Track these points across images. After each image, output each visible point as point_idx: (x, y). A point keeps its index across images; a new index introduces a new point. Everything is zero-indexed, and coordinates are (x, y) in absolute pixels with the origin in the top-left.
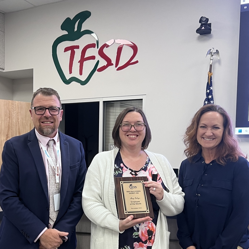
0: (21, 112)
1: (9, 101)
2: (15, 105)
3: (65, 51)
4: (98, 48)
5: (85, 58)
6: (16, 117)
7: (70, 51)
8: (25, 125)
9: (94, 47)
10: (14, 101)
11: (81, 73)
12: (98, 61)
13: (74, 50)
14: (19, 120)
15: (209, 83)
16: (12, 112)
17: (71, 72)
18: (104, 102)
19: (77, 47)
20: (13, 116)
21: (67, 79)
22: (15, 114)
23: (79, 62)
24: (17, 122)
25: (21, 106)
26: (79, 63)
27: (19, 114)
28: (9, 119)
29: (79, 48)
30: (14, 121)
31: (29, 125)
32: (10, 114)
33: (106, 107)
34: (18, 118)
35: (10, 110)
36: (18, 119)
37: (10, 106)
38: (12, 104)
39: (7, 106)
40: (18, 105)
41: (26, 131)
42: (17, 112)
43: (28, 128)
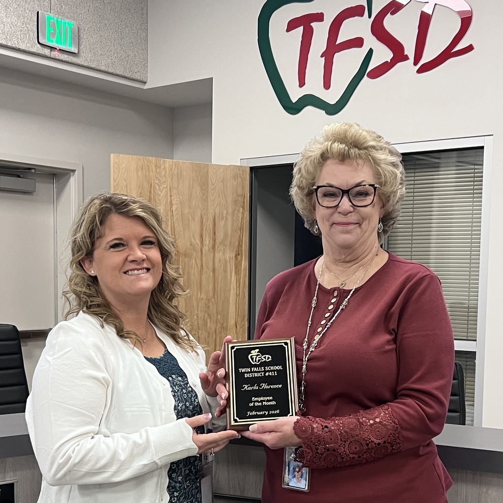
0: (179, 188)
1: (150, 158)
2: (165, 168)
3: (288, 31)
4: (370, 17)
5: (337, 43)
6: (167, 199)
7: (302, 27)
8: (189, 220)
9: (362, 15)
10: (162, 160)
11: (327, 85)
12: (371, 52)
13: (311, 24)
14: (174, 208)
16: (157, 187)
17: (302, 83)
19: (319, 17)
20: (160, 196)
21: (294, 102)
22: (164, 190)
23: (322, 56)
24: (169, 212)
25: (179, 173)
26: (324, 58)
27: (174, 192)
29: (322, 20)
30: (162, 209)
31: (197, 218)
32: (150, 192)
34: (171, 202)
35: (153, 182)
36: (171, 205)
37: (152, 172)
38: (156, 166)
39: (144, 171)
40: (172, 170)
41: (192, 235)
42: (169, 187)
43: (195, 227)
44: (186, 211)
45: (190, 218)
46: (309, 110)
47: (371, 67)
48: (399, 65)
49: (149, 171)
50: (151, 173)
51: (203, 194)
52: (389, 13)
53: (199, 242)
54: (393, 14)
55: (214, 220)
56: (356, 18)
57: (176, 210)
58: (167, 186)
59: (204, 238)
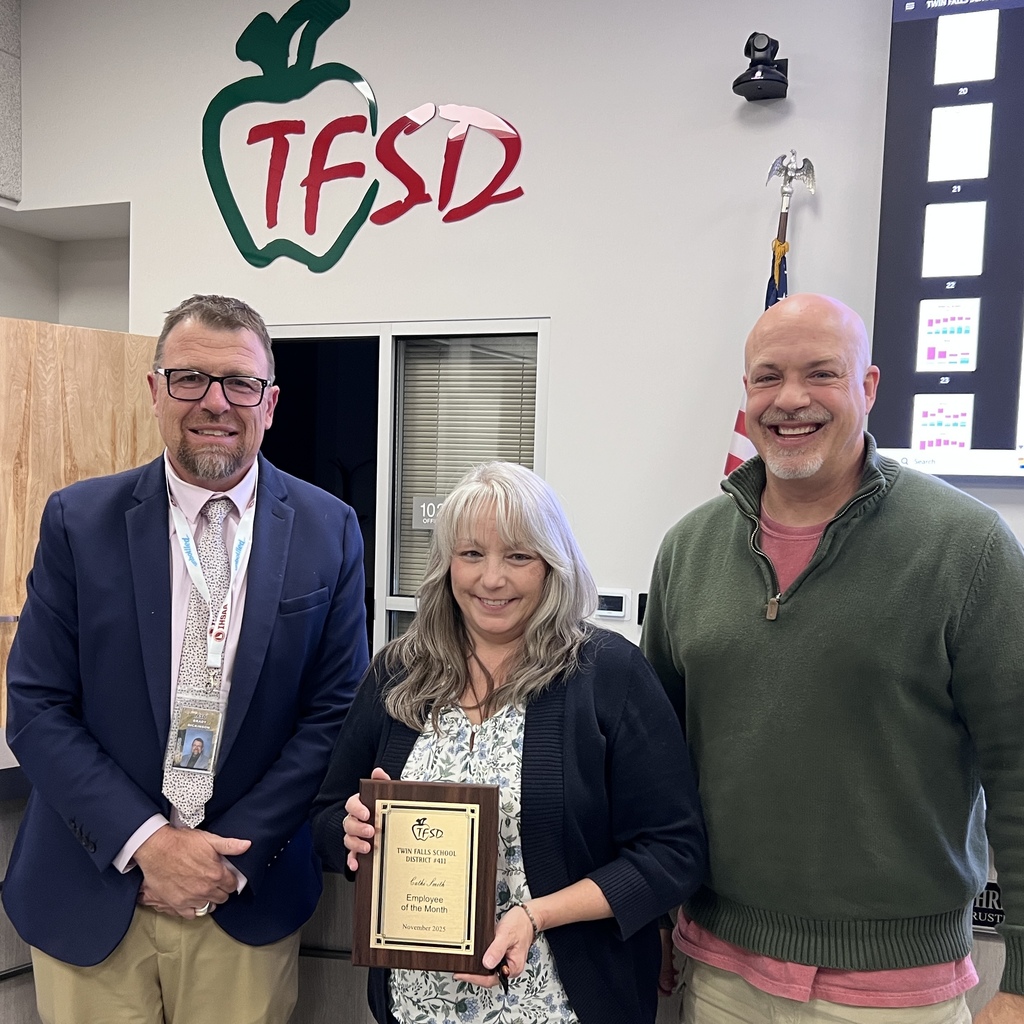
0: (77, 368)
1: (29, 321)
3: (250, 142)
4: (374, 134)
5: (325, 168)
6: (57, 385)
7: (271, 139)
8: (92, 420)
9: (362, 130)
11: (310, 228)
12: (376, 185)
13: (286, 136)
14: (68, 398)
15: (777, 282)
16: (41, 367)
17: (272, 222)
18: (396, 339)
19: (298, 127)
20: (45, 380)
21: (260, 248)
22: (52, 372)
23: (302, 185)
24: (60, 407)
25: (77, 345)
26: (306, 187)
27: (69, 374)
28: (25, 391)
29: (303, 132)
30: (48, 400)
31: (106, 416)
32: (29, 374)
33: (405, 358)
34: (63, 389)
35: (33, 358)
36: (64, 394)
37: (33, 343)
38: (39, 333)
39: (19, 342)
40: (65, 340)
41: (97, 441)
42: (60, 368)
43: (104, 430)
45: (95, 415)
46: (283, 262)
47: (375, 209)
48: (418, 208)
49: (27, 341)
50: (31, 345)
51: (116, 379)
52: (403, 132)
53: (109, 453)
54: (408, 132)
55: (134, 418)
56: (354, 133)
57: (71, 403)
58: (57, 365)
59: (118, 446)
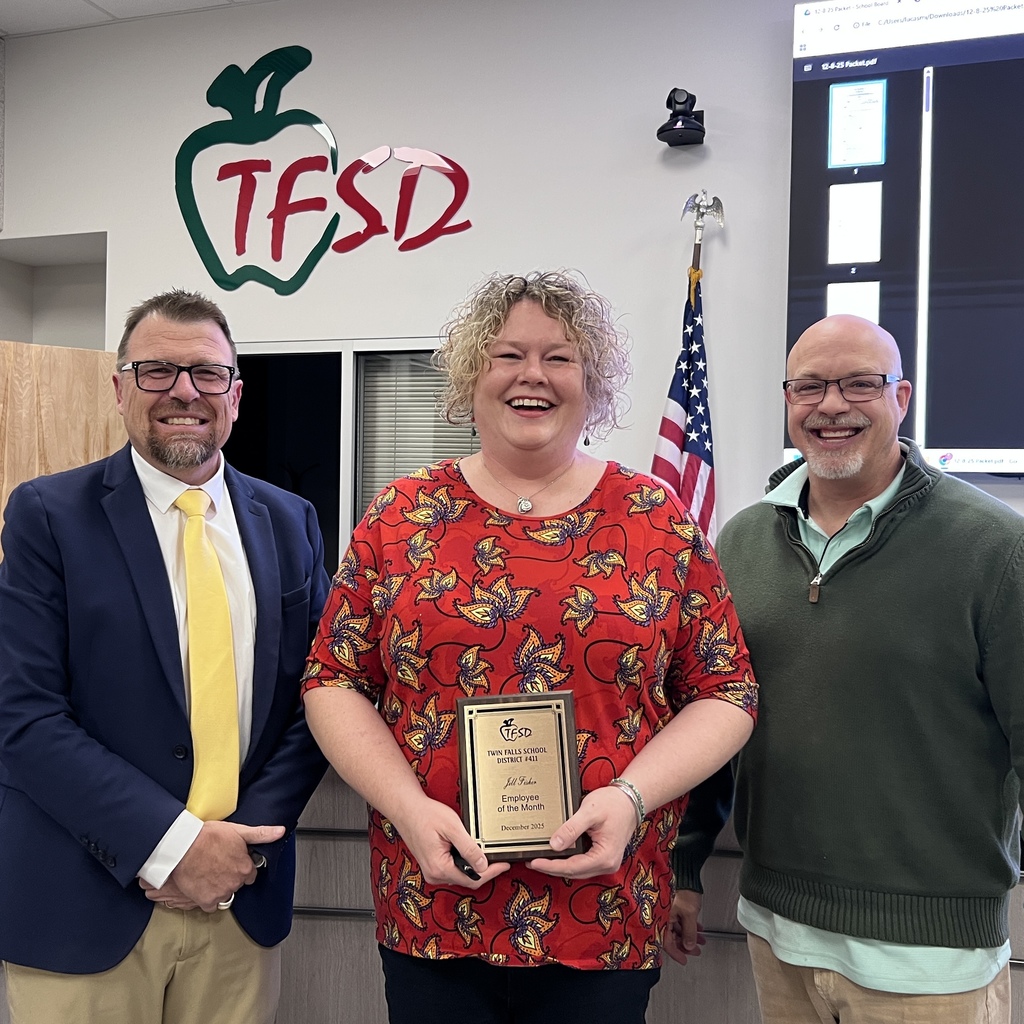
0: (52, 384)
1: (6, 342)
2: (29, 357)
3: (219, 179)
4: (335, 172)
5: (290, 202)
6: (33, 399)
7: (240, 177)
8: (66, 430)
10: (26, 345)
11: (277, 255)
12: (336, 218)
13: (253, 174)
14: (43, 412)
15: (693, 304)
16: (17, 382)
17: (241, 250)
18: (357, 354)
19: (265, 166)
20: (21, 395)
21: (229, 273)
22: (28, 388)
23: (269, 217)
24: (36, 419)
26: (272, 220)
27: (45, 389)
28: (1, 405)
29: (269, 170)
30: (24, 413)
31: (80, 427)
33: (365, 372)
34: (39, 403)
35: (10, 375)
36: (39, 406)
37: (9, 361)
38: (16, 353)
40: (40, 358)
41: (71, 451)
42: (35, 384)
43: (77, 439)
44: (63, 415)
45: (69, 426)
46: (251, 286)
48: (375, 238)
49: (4, 360)
50: (8, 363)
51: (90, 394)
52: (360, 170)
54: (365, 172)
55: (107, 428)
56: (316, 172)
57: (46, 415)
58: (32, 382)
59: (91, 453)
